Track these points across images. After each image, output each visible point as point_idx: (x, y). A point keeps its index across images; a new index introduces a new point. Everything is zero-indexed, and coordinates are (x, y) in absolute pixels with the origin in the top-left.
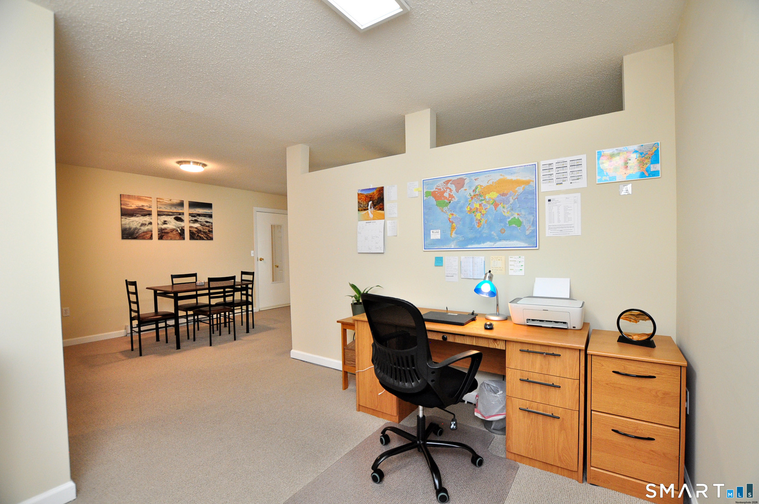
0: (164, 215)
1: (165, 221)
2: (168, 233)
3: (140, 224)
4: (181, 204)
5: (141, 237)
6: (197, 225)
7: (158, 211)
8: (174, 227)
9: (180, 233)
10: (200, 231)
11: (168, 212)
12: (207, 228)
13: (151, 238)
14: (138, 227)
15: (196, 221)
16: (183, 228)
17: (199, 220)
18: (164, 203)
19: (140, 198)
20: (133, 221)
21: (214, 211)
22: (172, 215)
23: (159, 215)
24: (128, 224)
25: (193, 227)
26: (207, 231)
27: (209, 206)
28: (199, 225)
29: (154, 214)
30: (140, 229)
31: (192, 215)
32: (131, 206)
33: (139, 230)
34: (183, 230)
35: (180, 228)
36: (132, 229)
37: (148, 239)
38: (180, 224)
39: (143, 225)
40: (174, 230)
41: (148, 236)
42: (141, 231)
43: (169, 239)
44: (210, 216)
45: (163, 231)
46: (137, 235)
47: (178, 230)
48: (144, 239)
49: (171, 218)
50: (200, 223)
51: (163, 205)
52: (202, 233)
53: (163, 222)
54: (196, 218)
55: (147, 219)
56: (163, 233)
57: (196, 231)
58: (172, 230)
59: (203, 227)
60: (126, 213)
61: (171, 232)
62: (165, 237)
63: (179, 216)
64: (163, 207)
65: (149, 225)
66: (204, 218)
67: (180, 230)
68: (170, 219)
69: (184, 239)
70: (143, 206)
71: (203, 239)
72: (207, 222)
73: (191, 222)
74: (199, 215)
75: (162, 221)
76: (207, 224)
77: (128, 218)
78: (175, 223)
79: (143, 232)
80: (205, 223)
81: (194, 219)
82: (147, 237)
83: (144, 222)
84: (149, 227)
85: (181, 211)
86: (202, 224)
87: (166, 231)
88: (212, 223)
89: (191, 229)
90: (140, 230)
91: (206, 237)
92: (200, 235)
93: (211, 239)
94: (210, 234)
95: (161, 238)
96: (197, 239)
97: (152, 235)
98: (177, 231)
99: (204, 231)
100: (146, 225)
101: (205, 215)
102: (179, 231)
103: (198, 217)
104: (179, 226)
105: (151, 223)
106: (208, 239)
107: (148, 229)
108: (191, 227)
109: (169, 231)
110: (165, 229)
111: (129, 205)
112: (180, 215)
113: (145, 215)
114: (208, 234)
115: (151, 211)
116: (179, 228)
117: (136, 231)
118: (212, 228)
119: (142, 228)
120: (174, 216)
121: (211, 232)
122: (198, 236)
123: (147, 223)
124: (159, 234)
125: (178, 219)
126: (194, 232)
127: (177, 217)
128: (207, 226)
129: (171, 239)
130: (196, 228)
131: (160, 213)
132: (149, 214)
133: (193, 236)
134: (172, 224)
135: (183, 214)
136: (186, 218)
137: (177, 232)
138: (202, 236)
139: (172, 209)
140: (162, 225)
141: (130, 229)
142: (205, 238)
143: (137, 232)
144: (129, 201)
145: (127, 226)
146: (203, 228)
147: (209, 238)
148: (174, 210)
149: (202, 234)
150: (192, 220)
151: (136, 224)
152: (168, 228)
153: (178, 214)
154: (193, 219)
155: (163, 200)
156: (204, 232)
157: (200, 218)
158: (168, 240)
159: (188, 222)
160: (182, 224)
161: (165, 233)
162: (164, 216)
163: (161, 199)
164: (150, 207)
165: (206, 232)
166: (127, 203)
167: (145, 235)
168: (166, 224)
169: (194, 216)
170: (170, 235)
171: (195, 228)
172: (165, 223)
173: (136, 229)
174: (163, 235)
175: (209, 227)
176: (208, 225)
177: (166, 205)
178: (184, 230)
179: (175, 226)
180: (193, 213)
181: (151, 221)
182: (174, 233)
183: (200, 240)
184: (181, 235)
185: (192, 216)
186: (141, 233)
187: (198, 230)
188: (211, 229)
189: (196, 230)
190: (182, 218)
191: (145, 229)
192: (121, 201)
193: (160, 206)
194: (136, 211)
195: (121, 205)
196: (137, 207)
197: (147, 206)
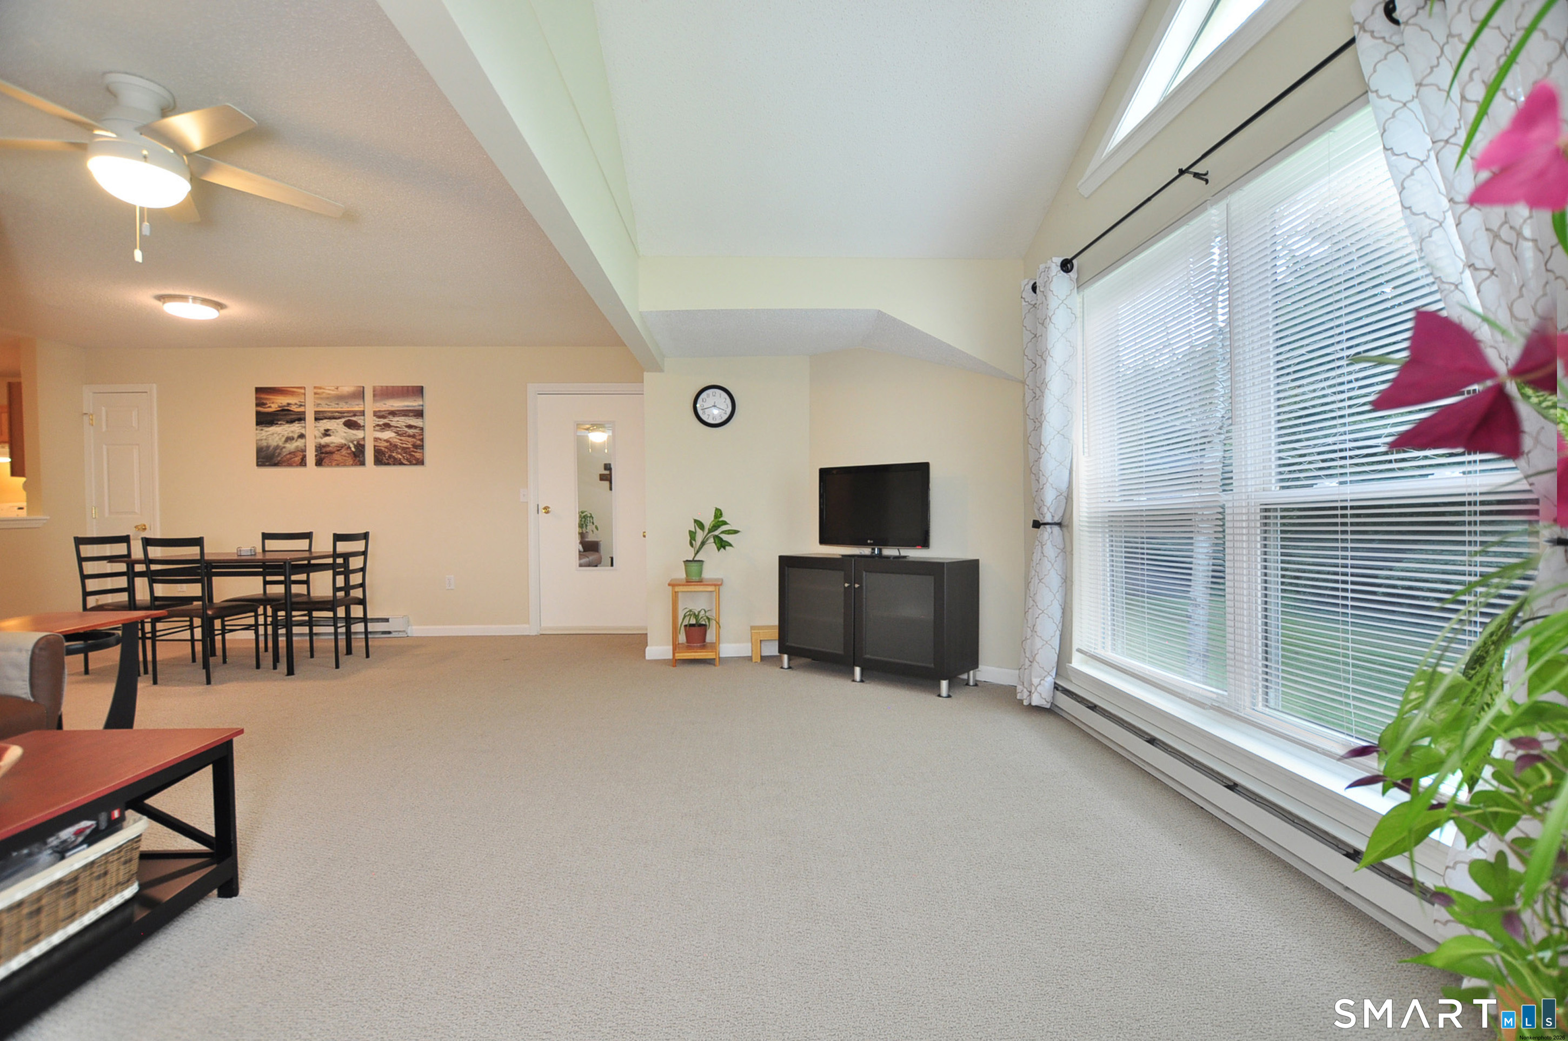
0: (326, 418)
1: (327, 430)
2: (331, 453)
3: (284, 439)
4: (360, 394)
5: (284, 462)
6: (388, 435)
7: (316, 412)
8: (343, 441)
9: (353, 452)
10: (396, 446)
11: (332, 412)
12: (410, 439)
13: (303, 463)
14: (281, 444)
15: (387, 426)
16: (362, 443)
17: (392, 424)
18: (324, 395)
19: (294, 392)
20: (273, 434)
21: (429, 403)
22: (339, 418)
23: (316, 419)
25: (380, 440)
26: (410, 446)
27: (419, 391)
28: (393, 435)
29: (310, 417)
30: (284, 447)
31: (378, 414)
32: (270, 407)
33: (281, 449)
34: (360, 448)
35: (355, 443)
36: (271, 448)
37: (297, 466)
38: (355, 435)
39: (289, 439)
41: (298, 459)
42: (285, 452)
43: (334, 463)
44: (419, 414)
45: (324, 450)
46: (279, 459)
47: (352, 445)
48: (290, 465)
49: (338, 424)
50: (395, 430)
51: (322, 399)
52: (399, 451)
53: (323, 432)
54: (386, 421)
55: (296, 428)
56: (322, 453)
57: (386, 447)
58: (340, 447)
59: (402, 438)
60: (265, 419)
61: (338, 450)
62: (326, 460)
64: (323, 402)
65: (300, 440)
67: (355, 446)
68: (336, 425)
69: (362, 463)
70: (289, 404)
71: (401, 464)
72: (410, 427)
73: (378, 428)
74: (393, 413)
75: (322, 430)
76: (411, 431)
79: (290, 453)
80: (406, 429)
81: (382, 421)
83: (291, 435)
84: (300, 443)
85: (357, 409)
87: (328, 449)
88: (422, 429)
89: (377, 444)
90: (284, 450)
91: (407, 460)
92: (394, 454)
93: (421, 462)
95: (319, 463)
96: (388, 464)
97: (304, 458)
98: (349, 448)
99: (404, 446)
100: (293, 439)
101: (405, 413)
102: (353, 449)
104: (353, 438)
105: (302, 436)
106: (411, 464)
107: (297, 447)
108: (376, 439)
109: (335, 449)
110: (327, 445)
111: (266, 404)
113: (292, 422)
115: (304, 413)
116: (352, 442)
117: (278, 451)
118: (422, 440)
119: (287, 445)
120: (343, 420)
121: (422, 447)
122: (390, 457)
123: (296, 436)
124: (316, 456)
125: (350, 425)
127: (349, 420)
128: (409, 436)
129: (338, 465)
130: (387, 441)
131: (318, 416)
132: (300, 418)
133: (381, 458)
134: (340, 435)
135: (363, 413)
136: (369, 421)
138: (400, 456)
139: (341, 406)
140: (322, 438)
141: (268, 447)
142: (405, 462)
143: (279, 454)
144: (267, 399)
145: (264, 443)
147: (414, 462)
148: (344, 407)
149: (398, 453)
150: (378, 425)
151: (277, 439)
152: (332, 443)
153: (352, 414)
154: (381, 423)
155: (324, 389)
156: (404, 449)
157: (396, 419)
158: (331, 466)
159: (372, 428)
160: (359, 434)
161: (327, 453)
162: (325, 421)
163: (320, 388)
164: (301, 406)
165: (409, 448)
166: (265, 402)
167: (291, 459)
168: (329, 435)
170: (336, 456)
171: (385, 441)
172: (327, 433)
173: (277, 447)
174: (324, 456)
175: (413, 436)
176: (411, 434)
177: (329, 398)
178: (363, 446)
179: (346, 439)
180: (380, 411)
181: (304, 432)
182: (344, 452)
183: (394, 464)
184: (357, 456)
185: (380, 417)
187: (391, 444)
188: (419, 442)
189: (386, 444)
190: (359, 422)
191: (291, 446)
192: (257, 398)
193: (319, 402)
194: (278, 415)
195: (257, 405)
196: (279, 407)
197: (296, 404)
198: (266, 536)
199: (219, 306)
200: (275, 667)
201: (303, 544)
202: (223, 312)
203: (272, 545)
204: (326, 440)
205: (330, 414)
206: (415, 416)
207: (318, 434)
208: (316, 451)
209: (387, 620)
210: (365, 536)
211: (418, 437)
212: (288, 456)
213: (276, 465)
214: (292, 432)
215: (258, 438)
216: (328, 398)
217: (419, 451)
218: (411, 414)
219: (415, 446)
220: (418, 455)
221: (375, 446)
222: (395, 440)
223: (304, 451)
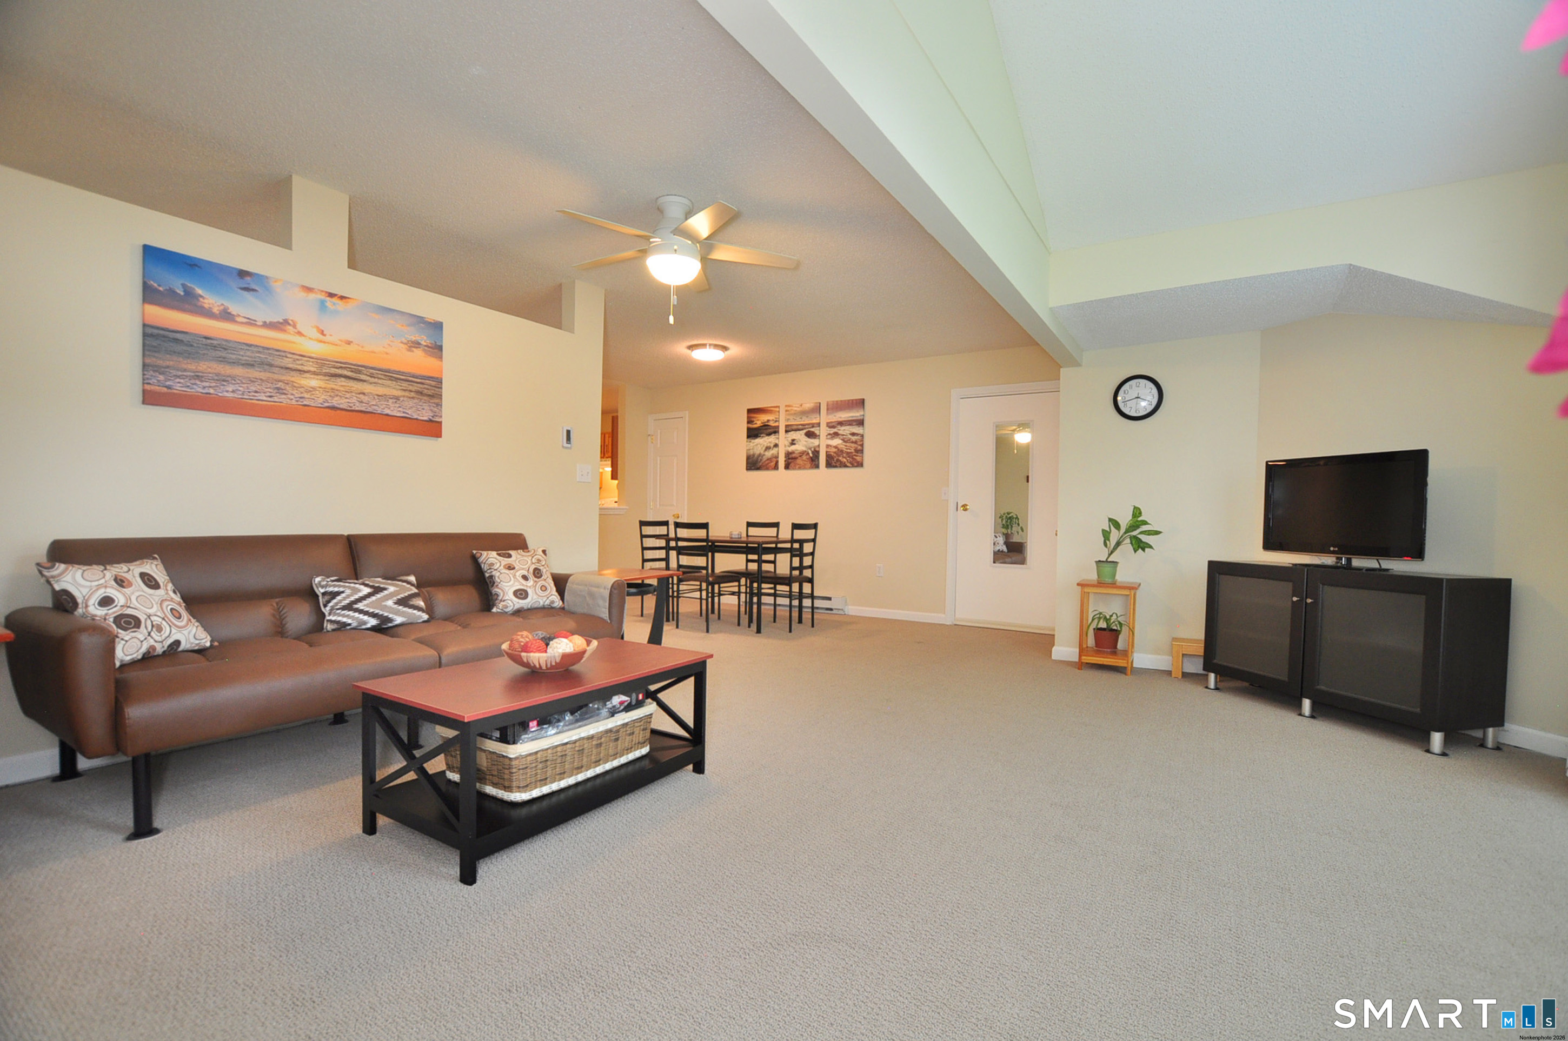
0: (793, 430)
1: (793, 440)
2: (795, 458)
3: (764, 448)
4: (817, 409)
5: (764, 466)
6: (837, 442)
7: (787, 426)
8: (804, 449)
9: (811, 458)
10: (842, 451)
11: (797, 425)
12: (853, 445)
13: (776, 467)
14: (762, 452)
15: (836, 435)
16: (817, 449)
17: (840, 432)
18: (792, 412)
19: (772, 411)
20: (757, 445)
21: (869, 414)
22: (802, 430)
23: (787, 431)
24: (753, 449)
25: (831, 446)
26: (853, 451)
27: (861, 403)
28: (841, 442)
29: (782, 430)
31: (830, 425)
32: (756, 424)
34: (816, 453)
35: (813, 449)
36: (756, 456)
38: (813, 443)
39: (768, 448)
40: (803, 454)
41: (773, 464)
42: (765, 458)
44: (861, 423)
45: (790, 456)
46: (761, 464)
47: (810, 452)
48: (767, 469)
49: (801, 435)
50: (842, 437)
51: (791, 414)
52: (845, 455)
53: (791, 441)
54: (835, 430)
55: (771, 440)
56: (789, 459)
57: (835, 453)
58: (803, 453)
59: (848, 444)
60: (753, 433)
61: (800, 456)
62: (792, 465)
63: (812, 430)
64: (791, 418)
66: (848, 427)
67: (813, 452)
68: (799, 436)
69: (817, 467)
70: (768, 421)
71: (846, 466)
72: (853, 434)
73: (829, 437)
74: (841, 423)
75: (790, 440)
76: (854, 438)
77: (753, 441)
78: (806, 441)
80: (850, 436)
81: (833, 431)
82: (771, 466)
83: (769, 445)
84: (774, 451)
85: (814, 421)
86: (846, 440)
87: (793, 455)
88: (862, 436)
89: (829, 450)
90: (764, 457)
91: (851, 463)
92: (840, 458)
93: (860, 465)
94: (857, 456)
96: (836, 467)
97: (777, 463)
98: (808, 454)
99: (849, 451)
101: (850, 423)
102: (811, 455)
103: (839, 427)
104: (811, 445)
105: (776, 445)
106: (853, 466)
107: (773, 454)
108: (828, 446)
110: (793, 453)
111: (753, 421)
112: (813, 427)
113: (769, 434)
114: (855, 457)
115: (778, 427)
116: (810, 449)
117: (760, 458)
118: (862, 445)
119: (767, 453)
120: (805, 431)
121: (862, 451)
122: (838, 460)
123: (772, 445)
124: (785, 461)
125: (810, 435)
126: (832, 454)
127: (809, 431)
128: (852, 442)
129: (800, 468)
130: (836, 447)
131: (787, 429)
132: (775, 431)
133: (831, 463)
134: (803, 444)
135: (819, 425)
136: (823, 431)
137: (808, 457)
138: (845, 460)
140: (789, 447)
141: (754, 455)
142: (848, 465)
143: (761, 460)
144: (754, 417)
145: (751, 452)
146: (846, 446)
147: (856, 464)
148: (806, 421)
149: (843, 457)
150: (829, 434)
152: (797, 450)
153: (811, 426)
154: (832, 432)
155: (792, 406)
156: (848, 453)
157: (843, 428)
159: (825, 437)
160: (815, 442)
161: (792, 458)
162: (792, 432)
164: (776, 421)
165: (852, 453)
166: (753, 419)
167: (768, 464)
168: (794, 444)
169: (833, 427)
170: (799, 461)
172: (793, 442)
173: (760, 455)
174: (791, 461)
175: (855, 442)
176: (854, 440)
178: (818, 452)
179: (806, 447)
180: (831, 422)
181: (777, 442)
182: (804, 457)
183: (840, 467)
184: (814, 461)
185: (831, 427)
186: (764, 460)
187: (838, 449)
189: (835, 450)
190: (816, 432)
191: (769, 454)
192: (748, 417)
193: (788, 417)
194: (760, 430)
195: (748, 422)
196: (762, 423)
197: (773, 420)
198: (750, 525)
199: (725, 348)
200: (749, 626)
201: (772, 532)
202: (727, 353)
203: (753, 531)
204: (793, 448)
205: (795, 427)
206: (857, 425)
207: (787, 443)
208: (785, 457)
209: (829, 599)
210: (815, 526)
211: (859, 443)
212: (767, 462)
213: (758, 469)
214: (770, 442)
215: (748, 448)
216: (795, 414)
217: (859, 454)
218: (855, 423)
219: (857, 451)
220: (858, 459)
221: (827, 452)
222: (842, 446)
223: (777, 457)
